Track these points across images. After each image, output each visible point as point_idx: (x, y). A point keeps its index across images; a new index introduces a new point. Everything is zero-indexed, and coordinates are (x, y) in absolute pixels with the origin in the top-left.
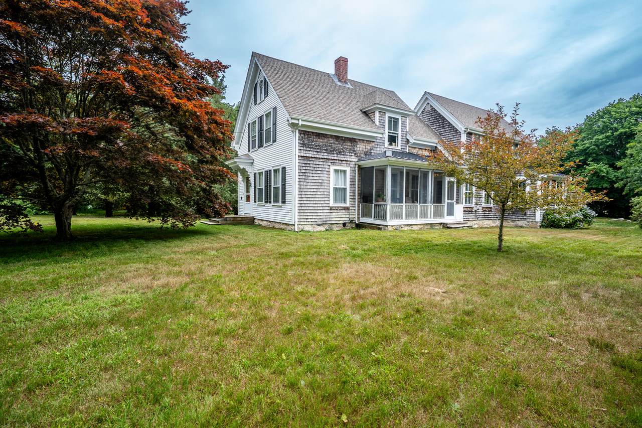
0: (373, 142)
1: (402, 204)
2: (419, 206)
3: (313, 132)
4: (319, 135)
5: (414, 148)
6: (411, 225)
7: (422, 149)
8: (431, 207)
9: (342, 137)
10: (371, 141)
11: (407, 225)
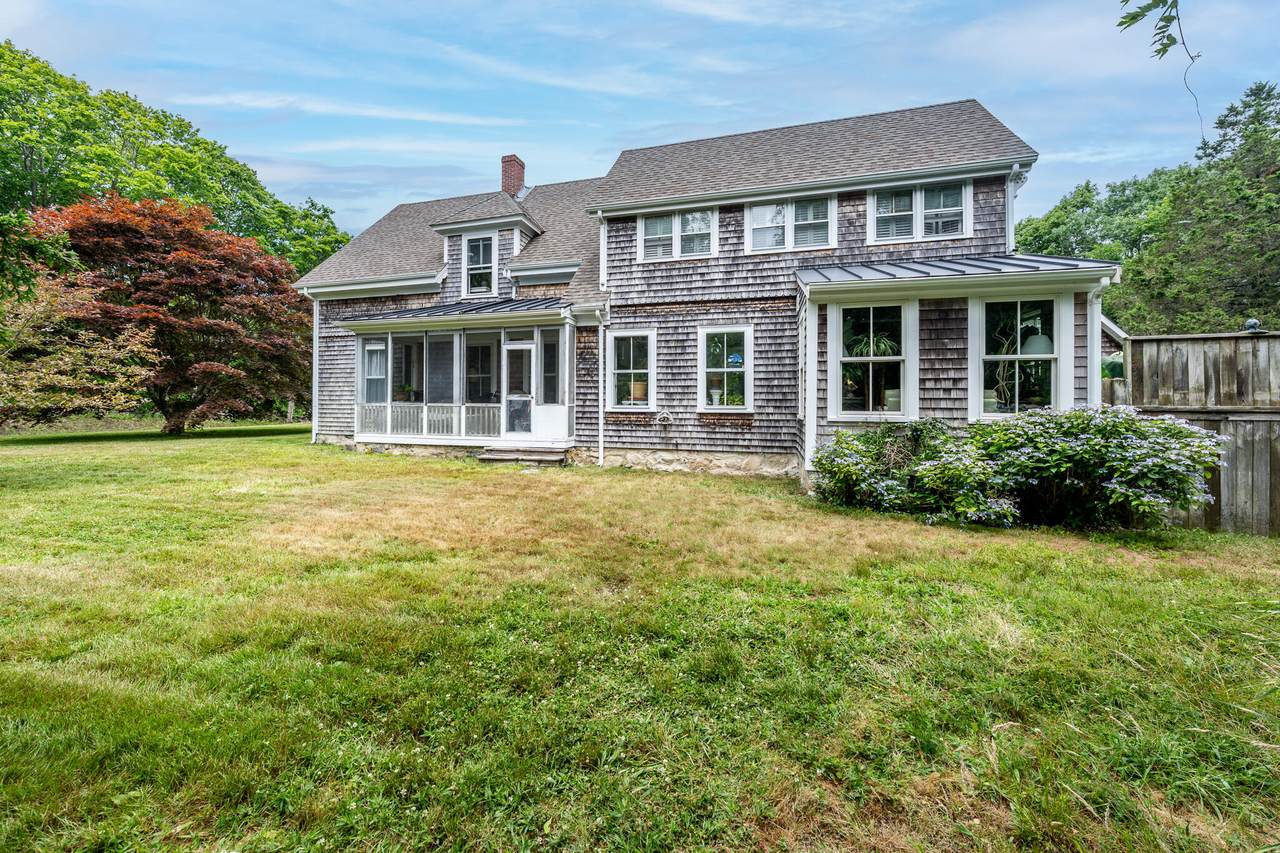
0: (437, 293)
1: (383, 404)
2: (425, 409)
3: (338, 301)
4: (346, 302)
5: (535, 286)
6: (410, 446)
7: (557, 284)
8: (459, 411)
9: (381, 298)
10: (432, 294)
11: (402, 445)
